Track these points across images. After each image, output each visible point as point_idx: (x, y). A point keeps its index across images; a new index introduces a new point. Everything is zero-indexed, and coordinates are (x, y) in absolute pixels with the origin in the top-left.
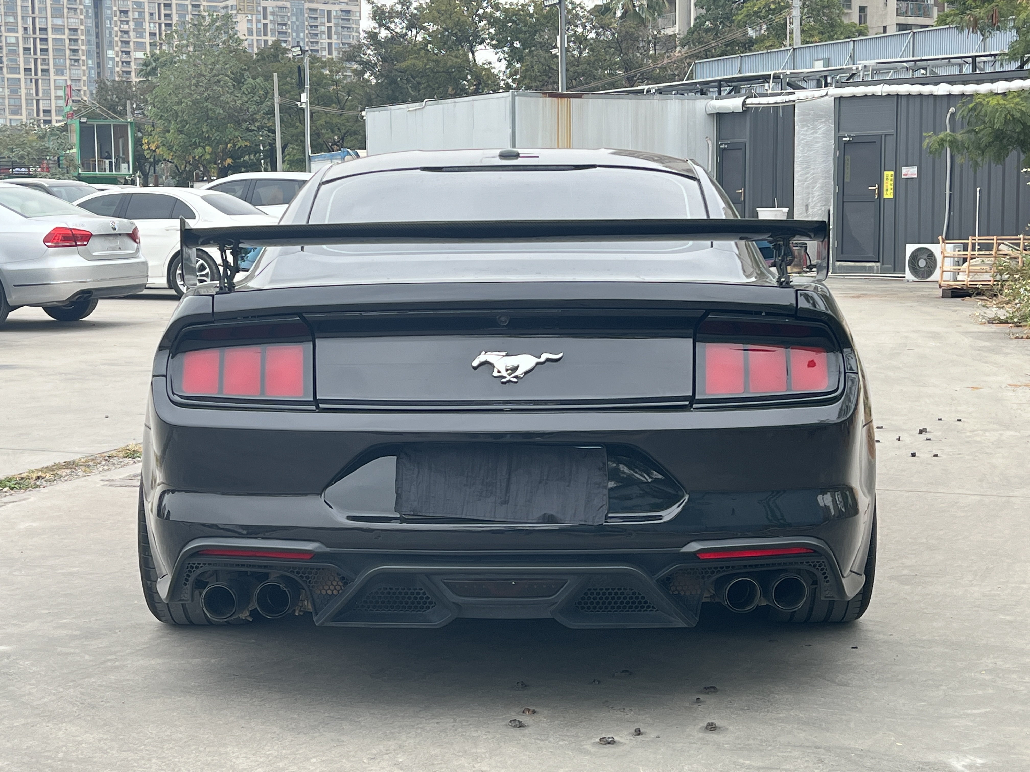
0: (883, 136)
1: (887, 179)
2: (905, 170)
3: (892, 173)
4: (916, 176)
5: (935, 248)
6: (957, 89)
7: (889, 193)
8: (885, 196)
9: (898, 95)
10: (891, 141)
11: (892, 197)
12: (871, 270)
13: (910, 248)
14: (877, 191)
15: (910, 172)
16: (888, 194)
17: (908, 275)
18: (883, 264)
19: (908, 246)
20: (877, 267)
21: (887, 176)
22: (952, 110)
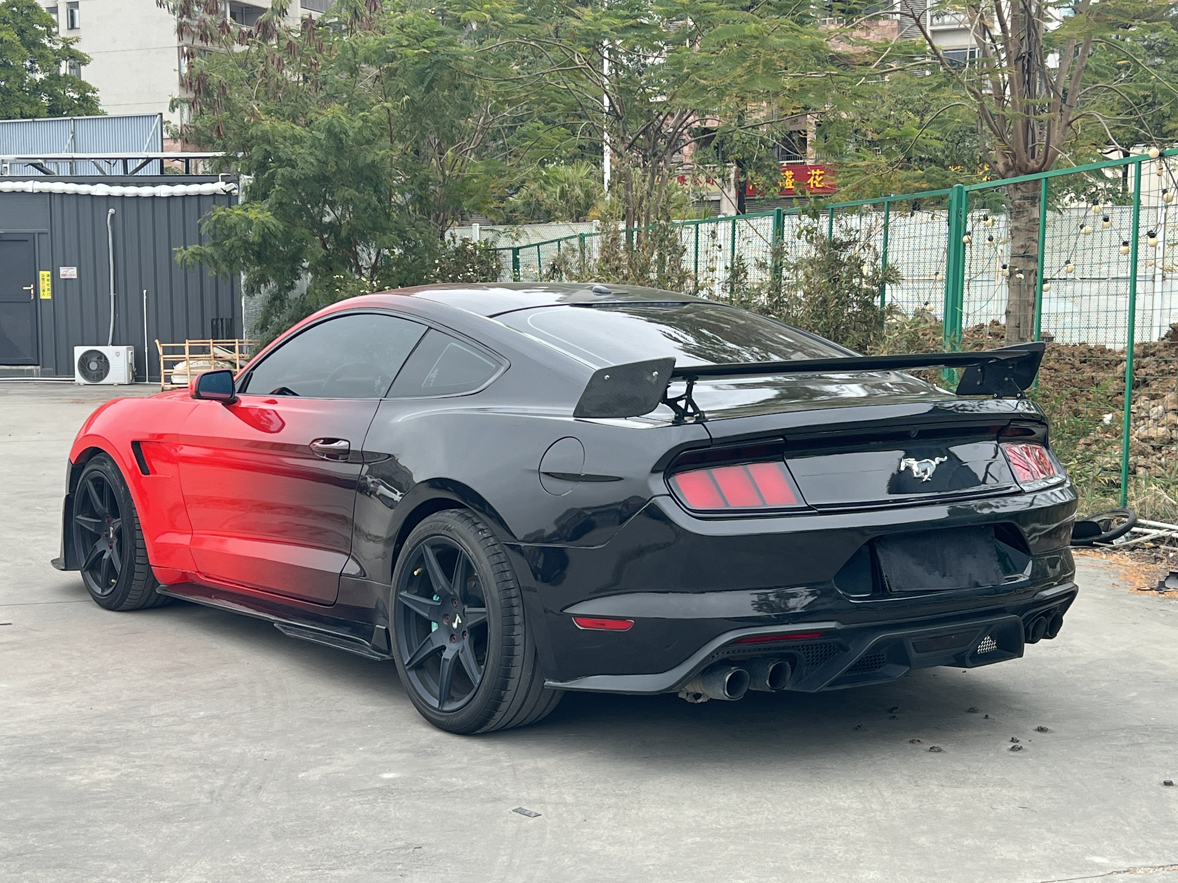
0: (36, 235)
1: (43, 279)
2: (63, 270)
3: (49, 273)
4: (76, 277)
5: (108, 351)
6: (117, 191)
7: (46, 292)
8: (42, 297)
9: (50, 193)
10: (45, 241)
11: (50, 297)
12: (30, 373)
13: (79, 351)
14: (32, 292)
15: (69, 272)
16: (46, 294)
17: (78, 378)
18: (43, 367)
19: (76, 348)
20: (37, 370)
21: (43, 275)
22: (112, 211)
